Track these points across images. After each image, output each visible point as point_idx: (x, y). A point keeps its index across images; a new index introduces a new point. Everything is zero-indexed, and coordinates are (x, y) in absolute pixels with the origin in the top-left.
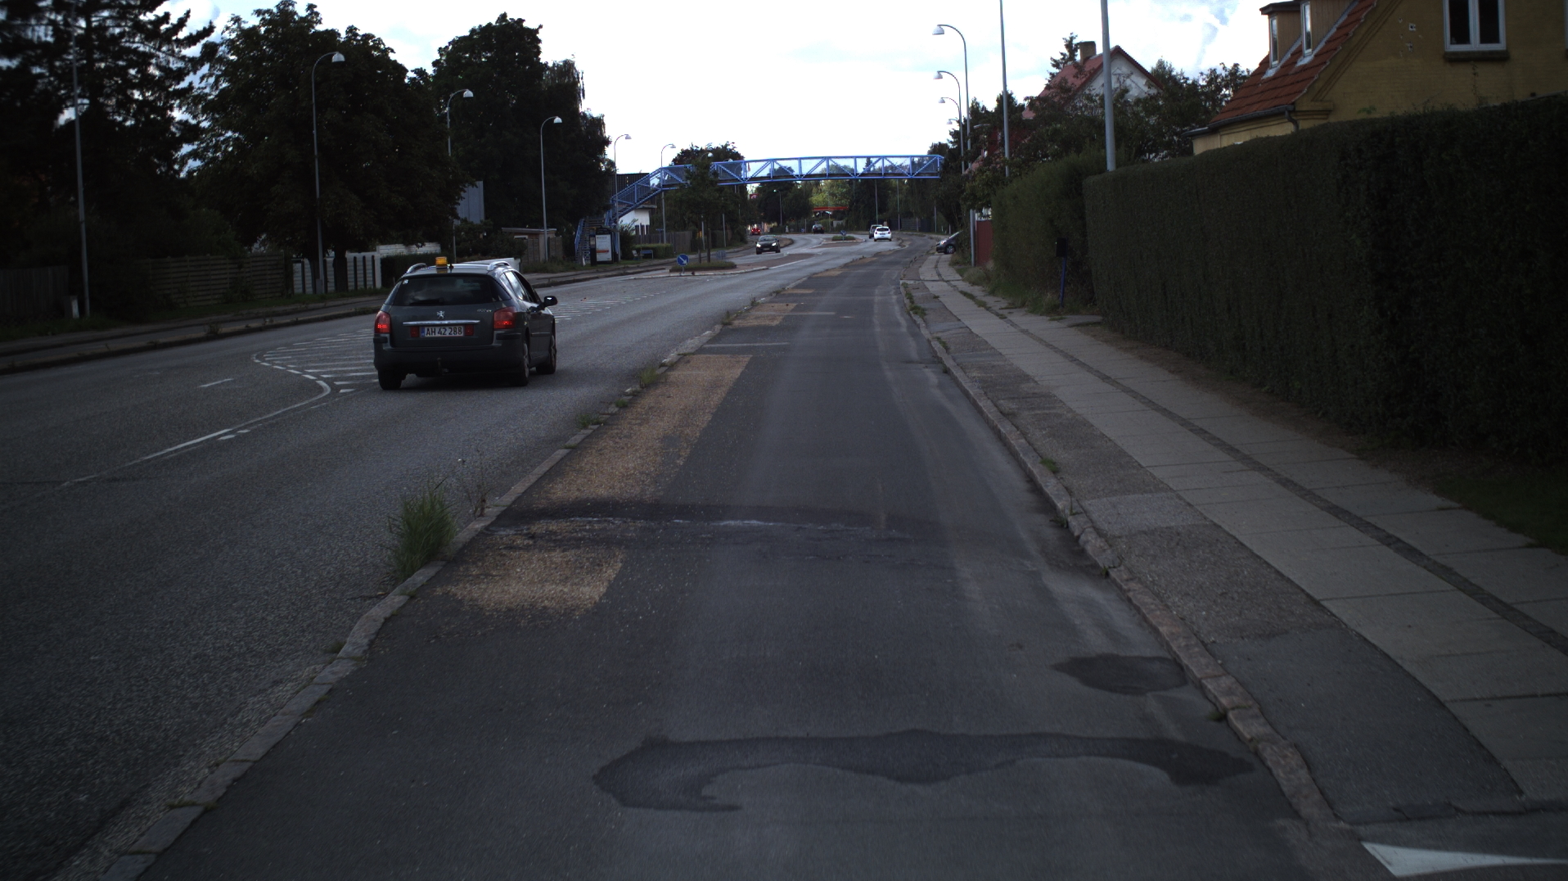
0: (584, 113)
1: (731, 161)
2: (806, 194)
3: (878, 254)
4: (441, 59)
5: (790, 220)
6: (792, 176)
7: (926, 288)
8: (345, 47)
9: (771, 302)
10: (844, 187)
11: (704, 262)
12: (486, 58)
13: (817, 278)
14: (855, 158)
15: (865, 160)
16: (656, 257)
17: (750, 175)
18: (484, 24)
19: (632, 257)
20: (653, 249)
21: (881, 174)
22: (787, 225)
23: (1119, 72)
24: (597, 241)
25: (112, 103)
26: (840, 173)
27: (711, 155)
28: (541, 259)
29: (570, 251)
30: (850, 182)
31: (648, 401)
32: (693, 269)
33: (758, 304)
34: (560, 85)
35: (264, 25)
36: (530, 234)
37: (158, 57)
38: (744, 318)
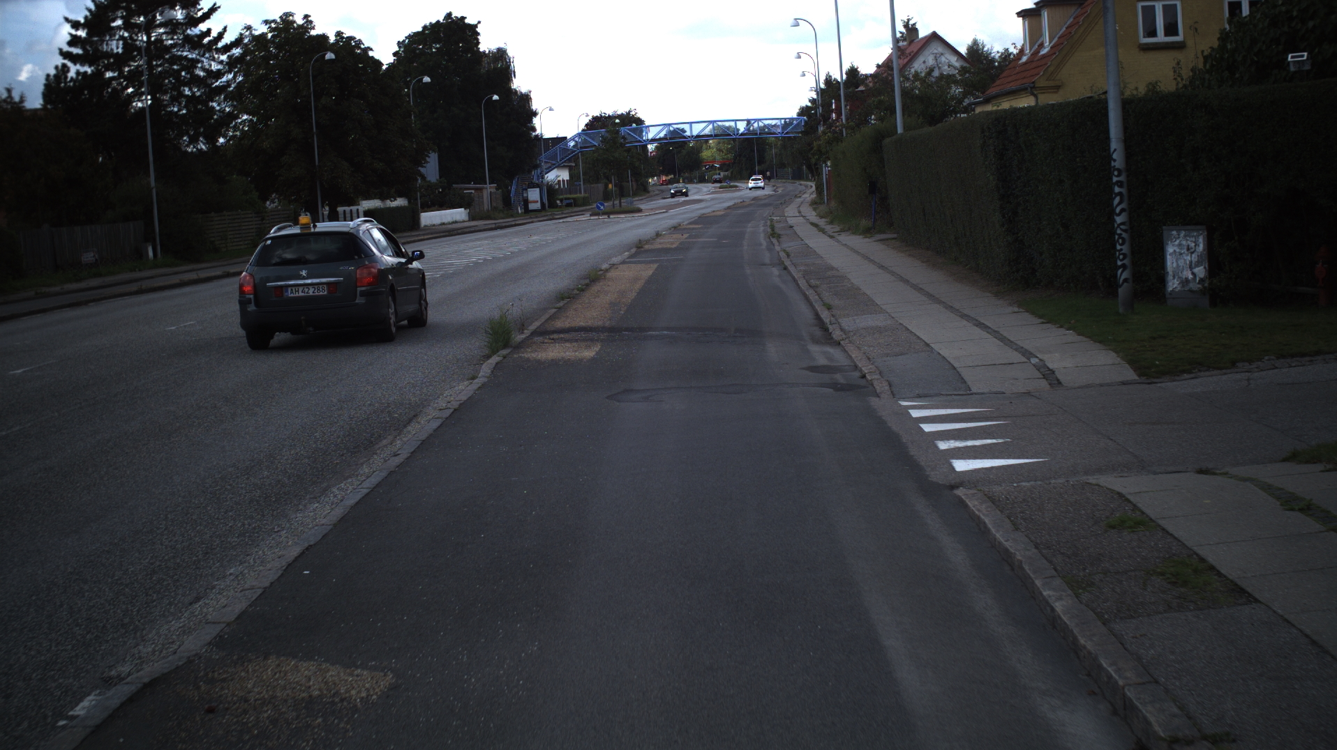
0: (515, 90)
1: (634, 125)
2: (697, 151)
3: (755, 199)
4: (399, 51)
5: (684, 173)
6: (685, 137)
7: (787, 221)
8: (333, 48)
9: (669, 234)
10: (729, 144)
11: (617, 208)
12: (435, 48)
13: (706, 217)
14: (736, 121)
15: (746, 122)
16: (576, 205)
17: (651, 136)
18: (434, 21)
19: (557, 206)
20: (574, 199)
21: (756, 134)
22: (682, 177)
23: (936, 51)
24: (529, 193)
25: (166, 97)
26: (723, 134)
27: (617, 121)
28: (485, 209)
29: (507, 202)
30: (734, 140)
31: (596, 288)
32: (608, 214)
33: (661, 235)
34: (495, 69)
35: (270, 32)
36: (476, 189)
37: (203, 62)
38: (652, 244)
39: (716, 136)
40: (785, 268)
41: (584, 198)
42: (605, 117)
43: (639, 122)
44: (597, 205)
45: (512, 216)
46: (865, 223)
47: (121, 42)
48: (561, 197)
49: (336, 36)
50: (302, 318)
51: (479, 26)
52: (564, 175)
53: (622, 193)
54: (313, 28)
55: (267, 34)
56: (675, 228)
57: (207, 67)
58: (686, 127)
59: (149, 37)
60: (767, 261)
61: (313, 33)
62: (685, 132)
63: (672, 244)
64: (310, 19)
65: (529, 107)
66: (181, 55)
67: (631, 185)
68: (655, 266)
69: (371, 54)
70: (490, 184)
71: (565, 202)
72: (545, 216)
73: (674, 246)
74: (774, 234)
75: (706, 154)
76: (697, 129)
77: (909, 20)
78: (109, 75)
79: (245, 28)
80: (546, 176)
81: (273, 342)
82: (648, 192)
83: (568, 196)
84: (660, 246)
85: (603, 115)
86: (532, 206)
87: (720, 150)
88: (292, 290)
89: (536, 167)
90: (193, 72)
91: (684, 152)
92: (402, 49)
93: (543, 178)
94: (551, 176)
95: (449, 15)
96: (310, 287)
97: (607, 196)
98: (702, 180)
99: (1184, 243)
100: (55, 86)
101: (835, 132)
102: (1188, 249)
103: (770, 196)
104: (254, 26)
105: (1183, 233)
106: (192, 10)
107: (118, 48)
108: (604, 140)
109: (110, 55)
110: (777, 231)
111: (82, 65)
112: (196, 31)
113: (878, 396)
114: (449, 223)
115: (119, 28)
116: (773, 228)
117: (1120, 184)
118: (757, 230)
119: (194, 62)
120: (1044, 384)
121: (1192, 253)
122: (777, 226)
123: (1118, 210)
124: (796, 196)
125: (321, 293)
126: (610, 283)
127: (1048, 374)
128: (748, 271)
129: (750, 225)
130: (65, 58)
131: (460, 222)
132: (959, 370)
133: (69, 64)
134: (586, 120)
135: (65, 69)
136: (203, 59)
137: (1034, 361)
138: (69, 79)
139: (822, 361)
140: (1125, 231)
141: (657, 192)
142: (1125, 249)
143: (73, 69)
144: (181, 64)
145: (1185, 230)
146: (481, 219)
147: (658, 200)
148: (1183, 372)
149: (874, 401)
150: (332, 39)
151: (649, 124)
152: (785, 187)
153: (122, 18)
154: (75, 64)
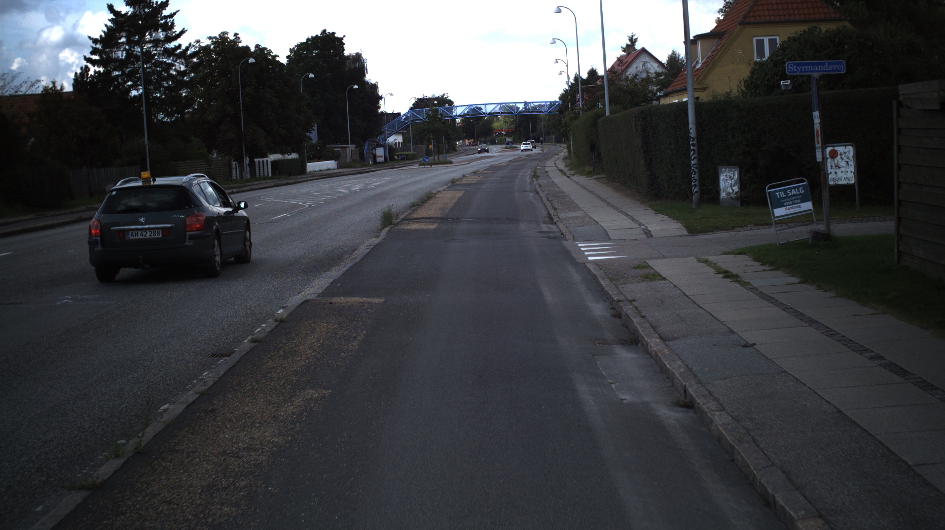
0: (367, 81)
1: (447, 105)
2: (490, 123)
4: (290, 55)
5: (481, 138)
6: (481, 114)
7: (545, 169)
8: (254, 55)
9: (471, 176)
10: (513, 118)
11: (437, 161)
12: (315, 53)
13: (494, 167)
14: (517, 103)
15: (524, 104)
16: (408, 159)
17: (458, 113)
18: (314, 35)
19: (395, 160)
20: (406, 155)
21: (530, 112)
22: (479, 140)
23: (644, 60)
24: (377, 151)
25: (152, 87)
26: (509, 111)
27: (436, 102)
28: (348, 161)
29: (362, 156)
30: (516, 116)
31: (431, 202)
32: (431, 164)
33: (466, 176)
34: (355, 68)
35: (213, 44)
36: (342, 148)
37: (176, 65)
38: (461, 181)
39: (502, 113)
40: (538, 193)
41: (413, 155)
42: (426, 99)
43: (450, 103)
44: (424, 159)
45: (366, 166)
46: (587, 168)
47: (125, 53)
48: (398, 153)
49: (255, 47)
50: (140, 257)
51: (344, 38)
52: (399, 139)
53: (439, 152)
54: (240, 42)
55: (211, 45)
56: (475, 172)
57: (178, 69)
58: (483, 107)
59: (142, 49)
60: (528, 189)
61: (240, 45)
62: (482, 109)
63: (473, 181)
64: (238, 36)
65: (377, 93)
66: (162, 61)
67: (444, 146)
68: (464, 192)
69: (278, 59)
70: (351, 144)
71: (400, 158)
72: (388, 166)
73: (474, 182)
74: (535, 175)
75: (496, 125)
76: (489, 109)
77: (632, 36)
78: (116, 73)
79: (196, 41)
80: (388, 139)
81: (118, 277)
82: (456, 151)
83: (402, 153)
84: (466, 182)
85: (425, 97)
86: (379, 160)
87: (506, 122)
88: (132, 233)
89: (382, 133)
90: (169, 72)
91: (481, 123)
92: (293, 54)
93: (386, 140)
94: (391, 139)
95: (324, 31)
96: (148, 231)
97: (428, 153)
98: (493, 143)
99: (728, 174)
100: (80, 80)
101: (575, 113)
102: (730, 178)
103: (538, 154)
104: (202, 40)
105: (728, 170)
106: (170, 32)
107: (122, 56)
108: (428, 116)
109: (117, 60)
110: (538, 174)
111: (99, 67)
112: (172, 45)
113: (567, 240)
114: (325, 170)
115: (123, 43)
116: (535, 172)
117: (693, 145)
118: (527, 174)
119: (171, 66)
120: (644, 236)
121: (732, 179)
122: (538, 171)
123: (692, 158)
124: (556, 154)
125: (157, 236)
126: (438, 200)
127: (648, 233)
128: (516, 195)
129: (522, 171)
130: (87, 62)
131: (332, 169)
132: (607, 231)
133: (90, 66)
134: (413, 101)
135: (87, 69)
136: (175, 63)
137: (643, 227)
138: (89, 76)
139: (546, 229)
140: (696, 168)
141: (462, 151)
142: (696, 177)
143: (93, 70)
144: (161, 67)
145: (729, 168)
146: (346, 168)
147: (463, 156)
148: (709, 231)
149: (565, 242)
150: (253, 49)
151: (457, 105)
152: (548, 148)
153: (126, 37)
154: (94, 66)
